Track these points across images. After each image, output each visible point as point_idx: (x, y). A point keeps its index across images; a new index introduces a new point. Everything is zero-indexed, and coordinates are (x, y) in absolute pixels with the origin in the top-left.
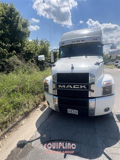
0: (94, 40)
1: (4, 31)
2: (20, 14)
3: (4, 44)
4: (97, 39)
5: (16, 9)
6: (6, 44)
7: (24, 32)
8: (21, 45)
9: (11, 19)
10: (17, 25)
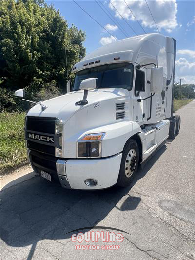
0: (114, 59)
1: (42, 53)
2: (67, 24)
3: (40, 72)
4: (119, 58)
5: (63, 18)
6: (43, 72)
7: (72, 51)
8: (66, 72)
9: (54, 33)
10: (62, 41)
